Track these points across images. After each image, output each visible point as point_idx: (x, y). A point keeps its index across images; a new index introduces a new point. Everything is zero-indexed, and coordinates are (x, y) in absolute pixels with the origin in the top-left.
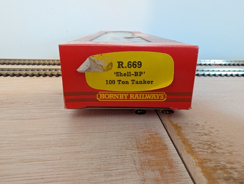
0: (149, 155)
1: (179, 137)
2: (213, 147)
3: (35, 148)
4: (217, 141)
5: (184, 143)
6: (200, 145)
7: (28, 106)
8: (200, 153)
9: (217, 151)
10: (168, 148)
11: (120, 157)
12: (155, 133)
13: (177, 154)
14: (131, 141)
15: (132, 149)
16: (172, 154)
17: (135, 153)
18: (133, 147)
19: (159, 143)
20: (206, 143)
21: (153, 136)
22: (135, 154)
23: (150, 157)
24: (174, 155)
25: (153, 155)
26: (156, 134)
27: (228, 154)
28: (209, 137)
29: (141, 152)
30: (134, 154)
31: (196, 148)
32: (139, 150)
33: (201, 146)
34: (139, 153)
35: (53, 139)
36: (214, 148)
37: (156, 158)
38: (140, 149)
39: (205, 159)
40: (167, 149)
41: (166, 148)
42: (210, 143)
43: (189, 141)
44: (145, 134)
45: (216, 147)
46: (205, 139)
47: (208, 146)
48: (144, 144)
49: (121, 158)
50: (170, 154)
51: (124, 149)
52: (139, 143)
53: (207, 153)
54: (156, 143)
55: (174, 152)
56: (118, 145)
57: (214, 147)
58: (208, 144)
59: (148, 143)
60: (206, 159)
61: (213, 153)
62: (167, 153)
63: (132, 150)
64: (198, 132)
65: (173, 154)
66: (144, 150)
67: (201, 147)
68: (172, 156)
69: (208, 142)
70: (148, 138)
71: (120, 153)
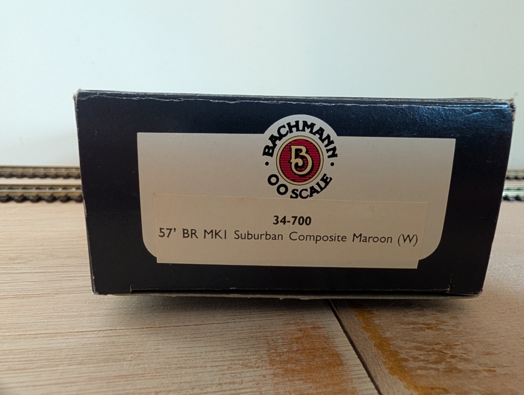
0: (298, 380)
1: (369, 334)
2: (450, 358)
3: (17, 368)
4: (456, 343)
5: (380, 349)
6: (419, 352)
7: (15, 267)
8: (419, 372)
9: (459, 367)
10: (344, 362)
11: (228, 388)
12: (312, 326)
13: (365, 377)
14: (255, 346)
15: (258, 367)
16: (353, 377)
17: (264, 376)
18: (259, 361)
19: (322, 349)
20: (431, 347)
21: (307, 333)
22: (263, 379)
23: (302, 386)
24: (359, 378)
25: (308, 381)
26: (314, 328)
27: (485, 374)
28: (437, 333)
29: (279, 374)
30: (261, 378)
31: (411, 359)
32: (274, 367)
33: (421, 355)
34: (275, 375)
35: (64, 345)
36: (453, 361)
37: (316, 389)
38: (277, 366)
39: (432, 389)
40: (341, 364)
41: (339, 362)
42: (441, 348)
43: (393, 343)
44: (290, 328)
45: (456, 357)
46: (430, 339)
47: (437, 355)
48: (287, 352)
49: (230, 390)
50: (350, 377)
51: (238, 366)
52: (274, 351)
53: (436, 372)
54: (314, 349)
55: (358, 372)
56: (224, 357)
57: (453, 357)
58: (435, 350)
59: (297, 351)
60: (437, 388)
61: (451, 371)
62: (342, 375)
63: (258, 369)
64: (412, 322)
65: (357, 376)
66: (286, 367)
67: (422, 357)
68: (354, 380)
69: (435, 344)
70: (295, 338)
71: (228, 376)
